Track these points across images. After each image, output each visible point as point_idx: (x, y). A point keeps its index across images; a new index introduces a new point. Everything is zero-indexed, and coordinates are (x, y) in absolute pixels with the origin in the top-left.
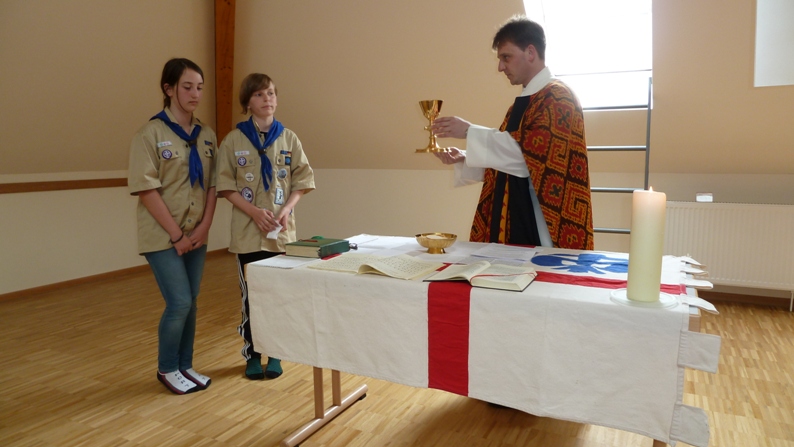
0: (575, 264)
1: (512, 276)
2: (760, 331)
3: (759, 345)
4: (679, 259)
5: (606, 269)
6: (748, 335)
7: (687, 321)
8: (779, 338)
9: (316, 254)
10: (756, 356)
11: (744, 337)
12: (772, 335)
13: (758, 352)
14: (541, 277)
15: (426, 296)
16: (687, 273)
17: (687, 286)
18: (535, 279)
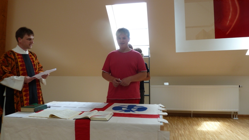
0: (126, 109)
1: (105, 115)
2: (184, 124)
3: (184, 129)
4: (158, 105)
6: (181, 126)
7: (160, 127)
8: (189, 126)
9: (33, 111)
10: (183, 133)
11: (180, 127)
12: (187, 125)
13: (184, 131)
14: (115, 115)
15: (74, 125)
16: (160, 110)
17: (160, 115)
18: (113, 116)
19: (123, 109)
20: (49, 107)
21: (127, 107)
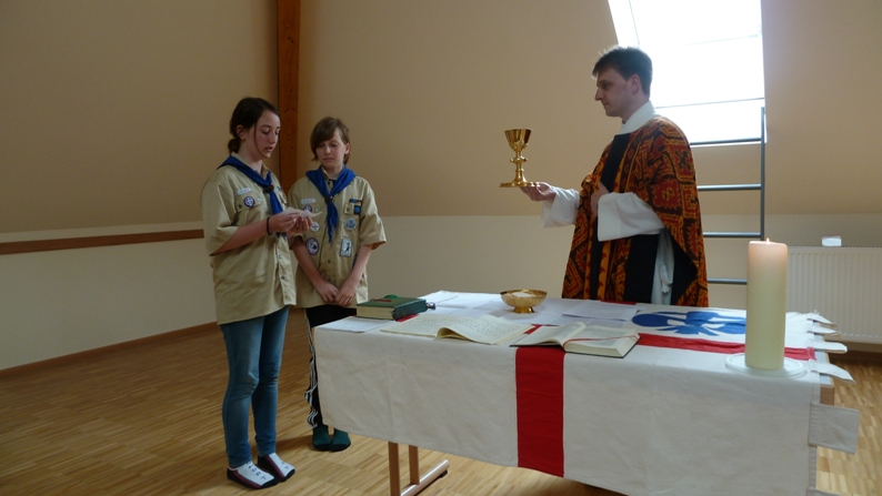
0: (683, 324)
1: (612, 339)
4: (805, 316)
5: (719, 329)
7: (818, 393)
9: (390, 316)
14: (644, 340)
15: (513, 363)
16: (815, 334)
17: (816, 350)
18: (637, 343)
19: (669, 322)
20: (433, 307)
21: (684, 317)
